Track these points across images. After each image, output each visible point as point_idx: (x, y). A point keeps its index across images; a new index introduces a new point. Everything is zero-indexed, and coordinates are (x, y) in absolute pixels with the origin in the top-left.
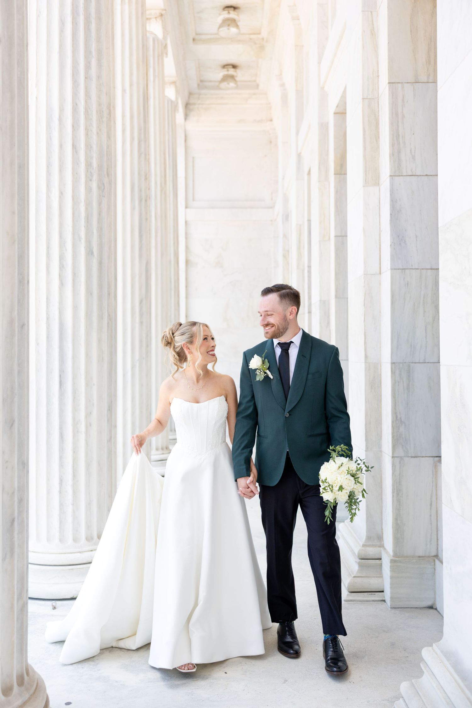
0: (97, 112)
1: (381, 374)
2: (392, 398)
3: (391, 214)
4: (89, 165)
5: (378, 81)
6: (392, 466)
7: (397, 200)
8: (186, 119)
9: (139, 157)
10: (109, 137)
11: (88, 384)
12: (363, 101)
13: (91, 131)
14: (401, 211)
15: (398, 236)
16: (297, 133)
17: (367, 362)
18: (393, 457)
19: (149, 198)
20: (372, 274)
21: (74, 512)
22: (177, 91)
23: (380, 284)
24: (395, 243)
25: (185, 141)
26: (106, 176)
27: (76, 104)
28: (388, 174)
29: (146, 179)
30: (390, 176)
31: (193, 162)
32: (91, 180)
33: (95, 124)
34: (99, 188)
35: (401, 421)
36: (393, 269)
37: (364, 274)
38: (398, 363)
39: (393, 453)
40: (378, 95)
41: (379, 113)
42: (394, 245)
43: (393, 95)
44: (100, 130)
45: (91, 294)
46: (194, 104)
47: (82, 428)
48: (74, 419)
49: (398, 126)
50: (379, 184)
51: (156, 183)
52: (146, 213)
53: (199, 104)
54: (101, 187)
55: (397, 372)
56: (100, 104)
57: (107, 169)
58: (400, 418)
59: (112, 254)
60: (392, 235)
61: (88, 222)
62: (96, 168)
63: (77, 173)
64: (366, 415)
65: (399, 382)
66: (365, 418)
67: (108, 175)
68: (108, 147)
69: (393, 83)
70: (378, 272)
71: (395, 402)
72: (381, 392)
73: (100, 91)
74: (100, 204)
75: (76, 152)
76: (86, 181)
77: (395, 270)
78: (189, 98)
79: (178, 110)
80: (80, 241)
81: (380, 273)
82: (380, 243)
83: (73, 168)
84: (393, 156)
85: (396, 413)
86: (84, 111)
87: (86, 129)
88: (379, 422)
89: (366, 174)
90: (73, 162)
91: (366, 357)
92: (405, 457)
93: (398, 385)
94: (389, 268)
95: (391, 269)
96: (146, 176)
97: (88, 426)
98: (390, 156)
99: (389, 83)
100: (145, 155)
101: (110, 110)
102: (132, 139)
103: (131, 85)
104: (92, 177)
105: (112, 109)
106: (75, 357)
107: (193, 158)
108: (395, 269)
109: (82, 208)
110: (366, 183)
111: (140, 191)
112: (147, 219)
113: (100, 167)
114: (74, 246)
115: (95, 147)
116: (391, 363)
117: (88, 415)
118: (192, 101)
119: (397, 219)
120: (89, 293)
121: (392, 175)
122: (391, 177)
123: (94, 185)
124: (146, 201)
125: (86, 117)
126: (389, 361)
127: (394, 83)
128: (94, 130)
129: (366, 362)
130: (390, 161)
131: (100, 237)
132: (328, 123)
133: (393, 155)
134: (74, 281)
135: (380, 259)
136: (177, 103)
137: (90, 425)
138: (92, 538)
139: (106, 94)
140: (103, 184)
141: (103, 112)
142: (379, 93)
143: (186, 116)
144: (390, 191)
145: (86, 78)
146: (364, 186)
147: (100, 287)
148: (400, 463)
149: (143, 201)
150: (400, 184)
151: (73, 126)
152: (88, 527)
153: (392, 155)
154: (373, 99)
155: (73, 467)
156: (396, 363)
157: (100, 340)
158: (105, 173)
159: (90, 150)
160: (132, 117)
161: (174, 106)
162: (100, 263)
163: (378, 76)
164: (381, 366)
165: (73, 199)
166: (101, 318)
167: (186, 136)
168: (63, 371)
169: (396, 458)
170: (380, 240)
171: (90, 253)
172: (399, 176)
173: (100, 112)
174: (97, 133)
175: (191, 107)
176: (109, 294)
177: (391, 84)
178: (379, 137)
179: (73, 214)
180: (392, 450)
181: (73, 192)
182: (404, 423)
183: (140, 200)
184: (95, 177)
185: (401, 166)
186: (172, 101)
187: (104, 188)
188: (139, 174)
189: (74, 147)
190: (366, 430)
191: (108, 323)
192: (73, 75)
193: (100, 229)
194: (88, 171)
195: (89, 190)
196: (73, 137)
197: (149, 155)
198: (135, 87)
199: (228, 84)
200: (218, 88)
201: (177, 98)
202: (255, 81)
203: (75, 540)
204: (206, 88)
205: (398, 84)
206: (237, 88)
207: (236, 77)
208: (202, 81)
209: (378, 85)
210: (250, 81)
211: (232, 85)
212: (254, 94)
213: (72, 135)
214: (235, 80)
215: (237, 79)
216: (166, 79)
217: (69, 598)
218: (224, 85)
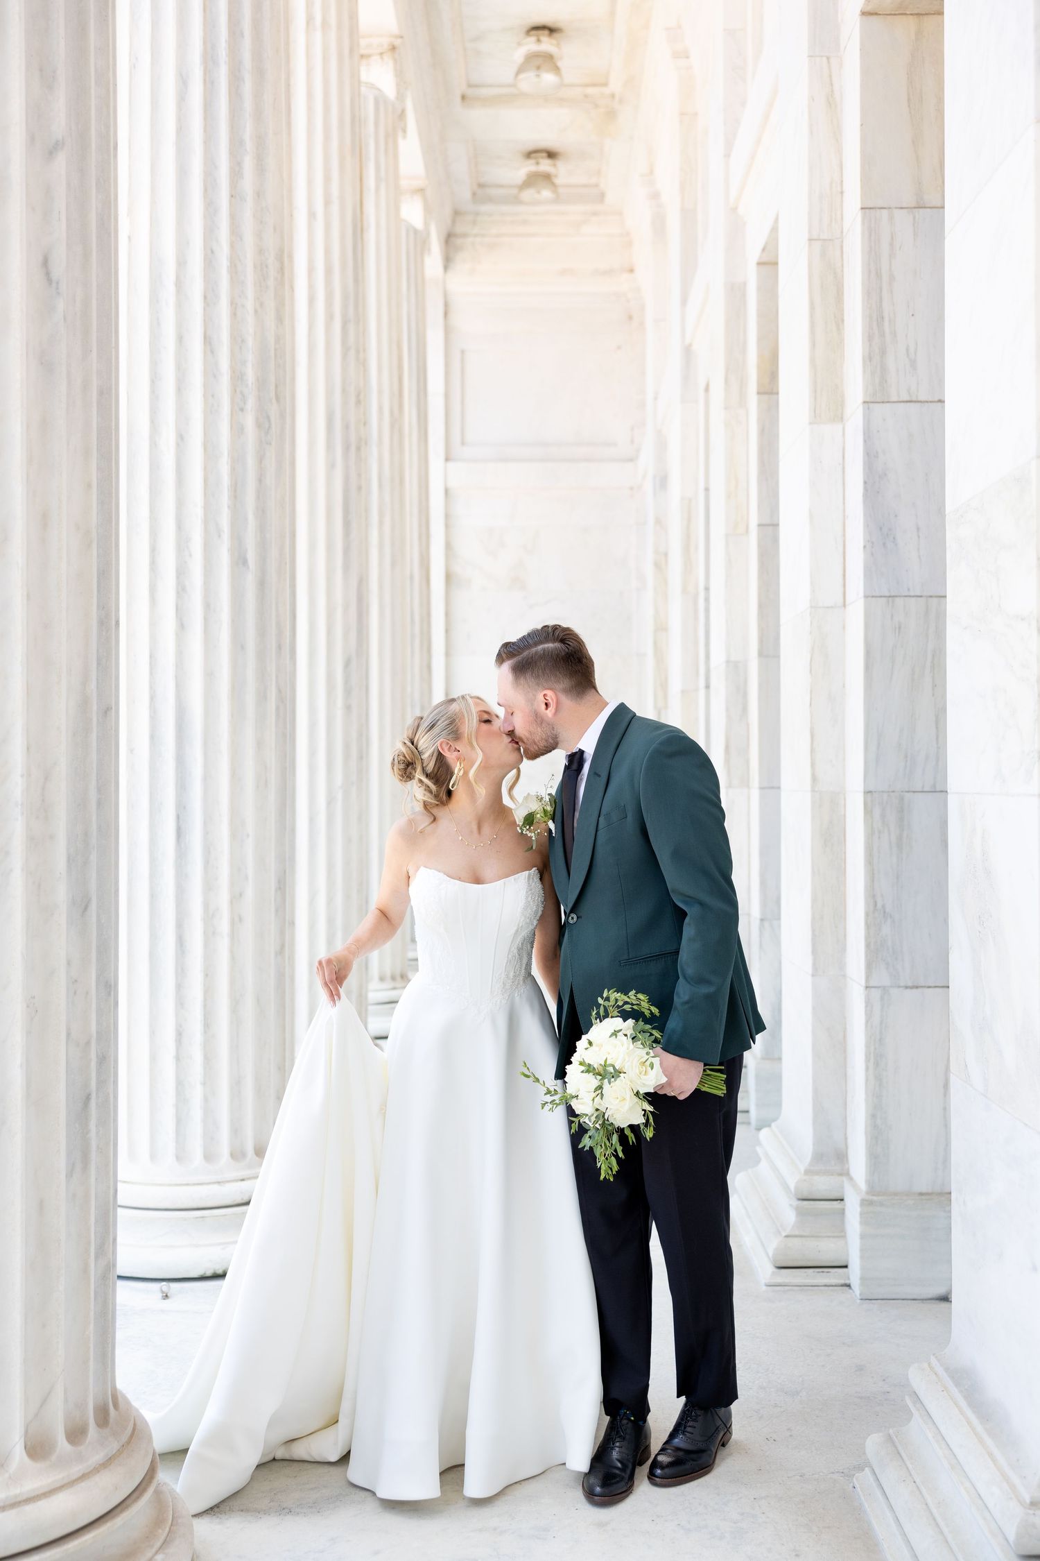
0: (255, 267)
1: (845, 815)
2: (865, 865)
3: (865, 483)
4: (237, 377)
5: (842, 201)
6: (866, 1007)
7: (877, 453)
8: (446, 268)
9: (345, 355)
10: (280, 319)
11: (236, 835)
12: (810, 245)
13: (243, 306)
14: (885, 475)
15: (881, 529)
16: (684, 301)
17: (816, 789)
18: (867, 987)
19: (366, 443)
20: (828, 607)
21: (206, 1099)
22: (427, 209)
23: (844, 628)
24: (873, 543)
25: (446, 314)
26: (274, 401)
27: (212, 252)
28: (860, 399)
29: (358, 402)
30: (864, 402)
31: (463, 361)
32: (242, 410)
33: (250, 292)
34: (259, 425)
35: (885, 912)
36: (870, 597)
37: (811, 607)
38: (879, 792)
39: (868, 978)
40: (842, 232)
41: (842, 271)
42: (872, 547)
43: (870, 235)
44: (262, 305)
45: (243, 647)
46: (465, 235)
47: (224, 926)
48: (206, 906)
49: (880, 299)
50: (842, 418)
52: (360, 475)
53: (476, 236)
54: (263, 423)
55: (877, 812)
56: (260, 251)
57: (276, 386)
58: (883, 906)
59: (286, 563)
60: (868, 526)
61: (235, 497)
62: (252, 384)
63: (213, 396)
64: (814, 900)
65: (880, 832)
66: (812, 907)
67: (277, 398)
68: (278, 339)
69: (870, 208)
70: (840, 602)
71: (873, 874)
72: (845, 853)
73: (261, 222)
74: (261, 459)
75: (212, 352)
76: (232, 411)
77: (874, 599)
78: (454, 222)
79: (429, 250)
80: (219, 536)
81: (844, 605)
82: (844, 542)
83: (206, 386)
84: (870, 361)
85: (874, 896)
86: (229, 264)
87: (232, 303)
88: (840, 916)
89: (815, 398)
90: (206, 373)
91: (814, 779)
92: (891, 987)
93: (879, 837)
94: (861, 594)
95: (866, 597)
96: (358, 396)
97: (236, 920)
98: (864, 361)
99: (862, 208)
100: (358, 352)
101: (282, 263)
102: (330, 317)
103: (327, 203)
104: (245, 403)
105: (286, 260)
106: (207, 778)
107: (462, 351)
108: (873, 597)
109: (224, 467)
110: (815, 417)
111: (347, 428)
112: (360, 488)
113: (261, 383)
114: (208, 547)
115: (250, 342)
116: (864, 792)
117: (236, 897)
118: (459, 229)
119: (878, 492)
120: (238, 645)
121: (868, 400)
122: (866, 404)
123: (249, 421)
124: (358, 449)
125: (232, 278)
126: (861, 789)
127: (873, 208)
128: (250, 304)
129: (813, 791)
130: (864, 372)
131: (262, 528)
132: (745, 284)
133: (870, 359)
134: (206, 619)
135: (844, 575)
136: (428, 234)
137: (241, 920)
138: (244, 1155)
139: (275, 229)
140: (268, 418)
141: (267, 266)
142: (842, 228)
143: (448, 262)
144: (864, 434)
145: (232, 196)
146: (810, 423)
147: (262, 632)
148: (882, 998)
149: (353, 448)
150: (884, 420)
151: (205, 297)
152: (236, 1131)
153: (868, 358)
154: (830, 240)
155: (205, 1006)
156: (875, 792)
157: (260, 744)
158: (273, 394)
159: (241, 348)
160: (328, 271)
161: (420, 241)
162: (262, 584)
163: (842, 193)
164: (845, 799)
165: (205, 449)
166: (262, 697)
167: (446, 305)
168: (185, 808)
169: (873, 989)
170: (844, 535)
171: (240, 560)
172: (883, 402)
173: (261, 267)
174: (256, 311)
175: (459, 241)
176: (279, 647)
177: (867, 210)
178: (843, 321)
179: (206, 480)
180: (866, 973)
181: (205, 434)
182: (891, 917)
183: (347, 448)
184: (251, 403)
185: (886, 381)
186: (416, 231)
187: (270, 427)
188: (344, 392)
189: (207, 340)
190: (813, 931)
191: (277, 709)
192: (206, 190)
193: (261, 511)
194: (236, 391)
195: (238, 430)
196: (205, 320)
197: (364, 350)
198: (335, 208)
199: (539, 192)
200: (516, 200)
201: (426, 224)
202: (597, 185)
203: (209, 1157)
204: (490, 200)
205: (882, 210)
206: (557, 200)
207: (556, 176)
208: (481, 186)
209: (842, 211)
210: (585, 186)
211: (546, 193)
212: (595, 214)
213: (204, 316)
214: (554, 185)
215: (558, 181)
216: (404, 183)
217: (196, 1276)
218: (528, 194)
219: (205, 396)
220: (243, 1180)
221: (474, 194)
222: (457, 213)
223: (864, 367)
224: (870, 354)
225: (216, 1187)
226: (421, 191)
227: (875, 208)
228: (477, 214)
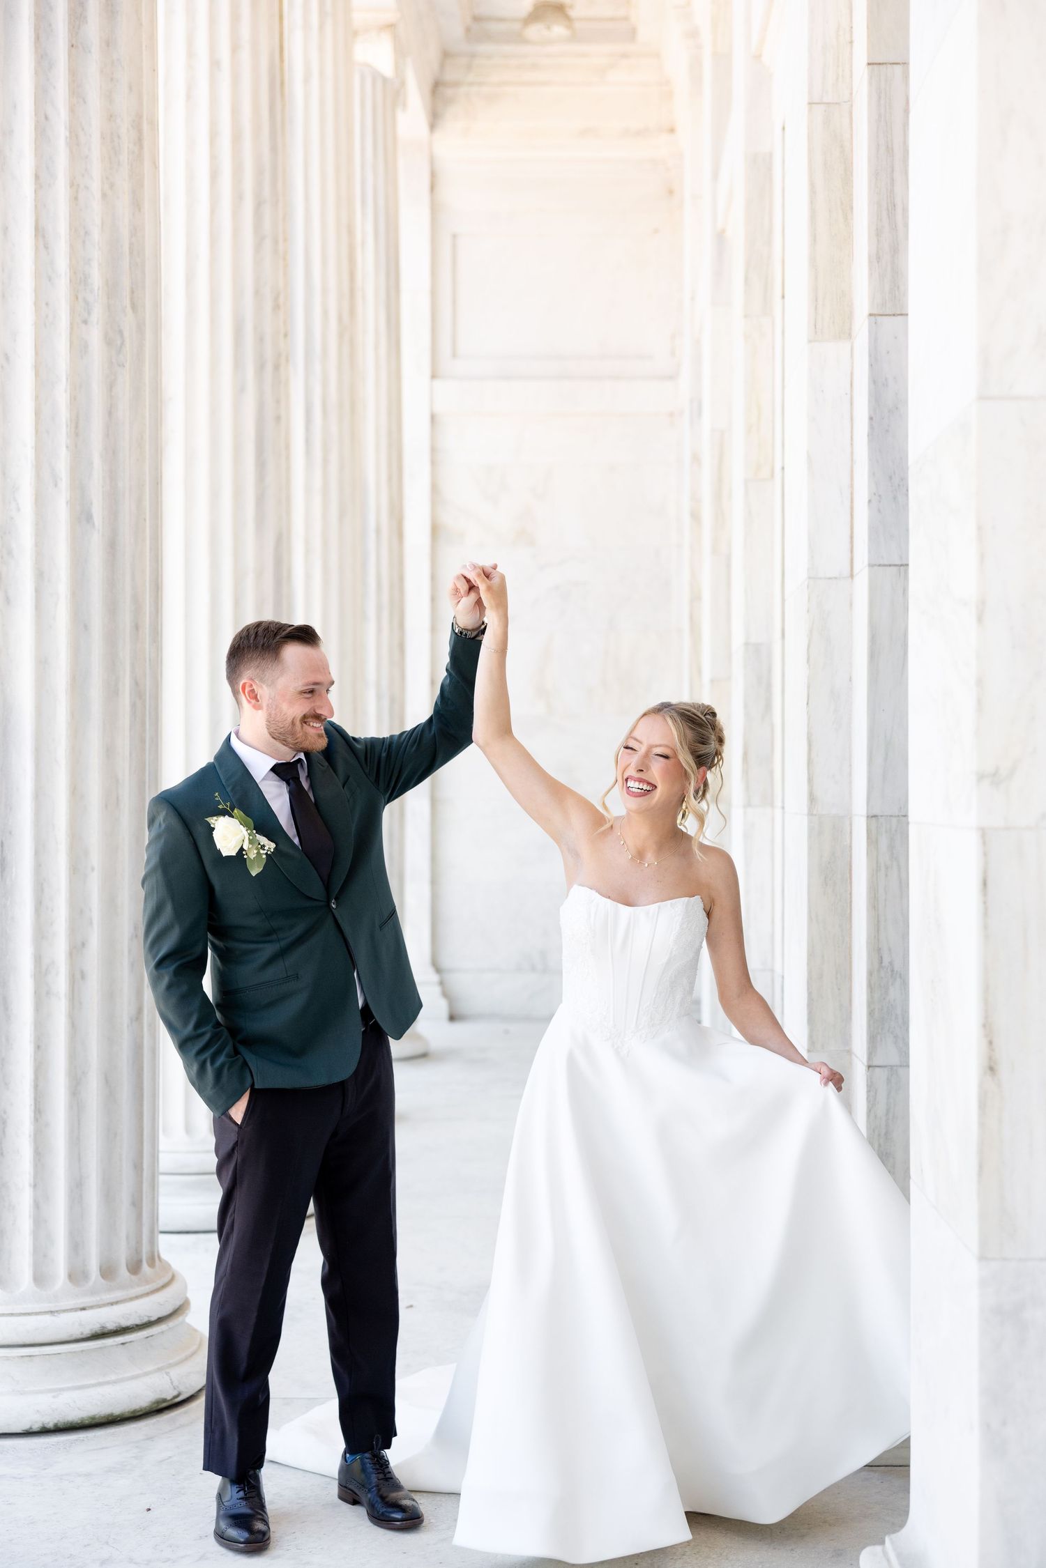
0: (103, 137)
1: (851, 847)
2: (868, 910)
3: (871, 419)
4: (79, 280)
5: (851, 54)
6: (868, 1091)
7: (886, 379)
8: (433, 126)
9: (258, 247)
10: (137, 204)
11: (77, 869)
12: (810, 110)
13: (87, 188)
14: (897, 408)
15: (891, 478)
16: (715, 175)
17: (815, 812)
18: (869, 1067)
19: (287, 360)
20: (830, 578)
21: (37, 1205)
22: (400, 52)
23: (851, 605)
24: (880, 496)
25: (433, 188)
26: (129, 310)
27: (46, 118)
28: (866, 313)
29: (276, 307)
30: (871, 315)
31: (454, 247)
32: (85, 322)
33: (96, 169)
34: (109, 342)
35: (892, 971)
36: (875, 565)
37: (809, 578)
38: (887, 816)
39: (869, 1058)
40: (851, 94)
41: (852, 144)
42: (880, 502)
43: (880, 98)
44: (112, 186)
45: (86, 627)
46: (456, 84)
47: (61, 983)
48: (38, 959)
49: (893, 180)
50: (850, 335)
51: (325, 313)
52: (278, 401)
53: (471, 84)
54: (113, 339)
55: (884, 843)
56: (111, 117)
57: (132, 292)
58: (891, 963)
59: (145, 520)
60: (874, 474)
61: (77, 435)
62: (99, 289)
63: (47, 304)
64: (811, 955)
65: (887, 868)
66: (808, 964)
67: (134, 307)
68: (136, 231)
69: (880, 64)
70: (846, 572)
71: (878, 921)
72: (851, 894)
73: (112, 79)
74: (111, 386)
75: (46, 247)
76: (71, 324)
77: (881, 568)
78: (442, 66)
79: (405, 105)
80: (56, 485)
81: (852, 576)
82: (852, 494)
83: (37, 290)
84: (878, 262)
85: (879, 950)
86: (68, 134)
87: (72, 185)
88: (845, 974)
89: (816, 308)
90: (37, 275)
91: (812, 799)
92: (901, 1066)
93: (886, 875)
94: (866, 563)
95: (871, 565)
96: (276, 299)
97: (77, 978)
98: (870, 262)
99: (869, 64)
100: (276, 242)
101: (140, 132)
102: (238, 197)
103: (235, 48)
104: (89, 313)
105: (145, 127)
106: (40, 795)
107: (454, 236)
108: (880, 565)
109: (62, 397)
110: (816, 332)
111: (260, 339)
112: (278, 419)
113: (112, 288)
114: (40, 500)
115: (96, 234)
116: (868, 817)
117: (77, 949)
118: (449, 76)
119: (887, 431)
120: (80, 623)
121: (875, 312)
122: (873, 318)
123: (95, 336)
124: (277, 368)
125: (71, 152)
126: (864, 812)
127: (883, 64)
128: (96, 186)
129: (810, 814)
130: (871, 275)
131: (112, 476)
132: (771, 155)
133: (879, 259)
134: (38, 591)
135: (852, 537)
136: (403, 83)
137: (83, 976)
138: (85, 1275)
139: (130, 89)
140: (121, 332)
141: (119, 137)
142: (852, 89)
143: (435, 119)
144: (870, 356)
145: (72, 46)
146: (810, 341)
147: (112, 608)
148: (889, 1081)
149: (269, 368)
150: (896, 338)
151: (37, 177)
152: (76, 1246)
153: (876, 258)
154: (836, 103)
155: (36, 1087)
156: (882, 816)
157: (109, 752)
158: (127, 302)
159: (84, 242)
160: (237, 138)
161: (392, 94)
162: (112, 547)
163: (851, 42)
164: (851, 825)
165: (37, 374)
166: (112, 691)
167: (433, 175)
168: (10, 833)
169: (877, 1070)
170: (852, 486)
171: (82, 516)
172: (894, 315)
173: (111, 139)
174: (104, 195)
175: (449, 92)
176: (137, 627)
177: (875, 66)
178: (852, 208)
179: (38, 413)
180: (869, 1048)
181: (37, 354)
182: (900, 977)
183: (260, 367)
184: (97, 314)
185: (898, 288)
186: (385, 80)
187: (123, 343)
188: (257, 292)
189: (40, 232)
190: (810, 994)
191: (133, 705)
192: (37, 38)
193: (111, 453)
194: (77, 298)
195: (79, 348)
196: (36, 206)
197: (285, 240)
198: (245, 55)
199: (549, 28)
200: (520, 39)
201: (398, 69)
202: (626, 19)
203: (40, 1278)
204: (487, 37)
205: (895, 66)
206: (574, 38)
207: (571, 7)
208: (477, 19)
209: (851, 66)
210: (612, 19)
211: (559, 30)
212: (625, 56)
213: (35, 200)
214: (568, 18)
215: (573, 13)
216: (359, 18)
217: (19, 1430)
218: (534, 31)
219: (36, 304)
220: (83, 1309)
221: (468, 30)
222: (446, 55)
223: (870, 269)
224: (878, 252)
225: (48, 1318)
226: (391, 27)
227: (886, 64)
228: (473, 56)
